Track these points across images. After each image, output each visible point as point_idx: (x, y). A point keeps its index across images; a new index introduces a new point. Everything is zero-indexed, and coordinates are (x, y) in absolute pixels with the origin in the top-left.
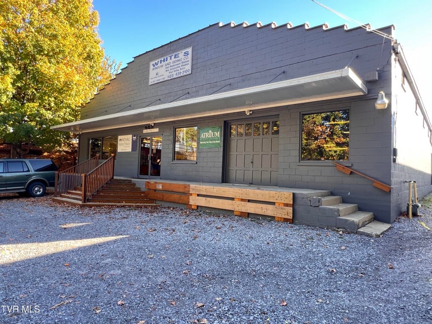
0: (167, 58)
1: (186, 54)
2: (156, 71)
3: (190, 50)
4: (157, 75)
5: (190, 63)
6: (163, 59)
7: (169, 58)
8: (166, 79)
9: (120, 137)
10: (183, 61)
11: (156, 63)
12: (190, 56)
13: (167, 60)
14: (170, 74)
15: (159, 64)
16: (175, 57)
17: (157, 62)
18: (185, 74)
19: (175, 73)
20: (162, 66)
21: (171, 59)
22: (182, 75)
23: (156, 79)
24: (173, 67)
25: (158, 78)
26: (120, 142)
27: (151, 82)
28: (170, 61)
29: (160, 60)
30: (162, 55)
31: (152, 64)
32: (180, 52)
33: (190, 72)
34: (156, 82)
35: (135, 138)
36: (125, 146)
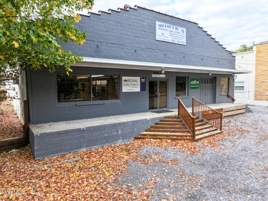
1: (183, 32)
3: (185, 30)
4: (163, 34)
5: (185, 38)
6: (167, 25)
7: (172, 27)
8: (170, 41)
9: (124, 78)
10: (181, 34)
12: (185, 33)
13: (170, 28)
14: (173, 39)
15: (164, 27)
16: (176, 29)
17: (162, 24)
18: (182, 44)
19: (176, 40)
20: (167, 30)
22: (180, 43)
24: (175, 35)
25: (163, 38)
26: (125, 83)
27: (158, 38)
28: (172, 30)
29: (164, 24)
30: (165, 21)
31: (158, 23)
32: (179, 27)
33: (185, 44)
34: (162, 40)
35: (143, 80)
36: (132, 86)
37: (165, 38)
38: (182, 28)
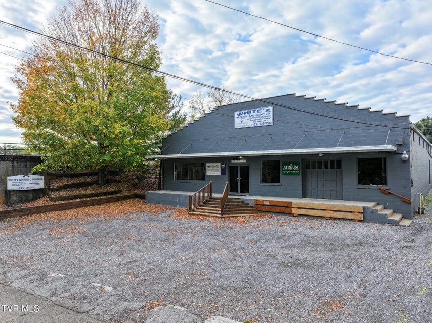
0: (250, 111)
1: (268, 111)
2: (241, 119)
3: (271, 108)
4: (242, 122)
5: (271, 117)
6: (247, 111)
7: (252, 112)
8: (251, 126)
9: (208, 164)
10: (265, 115)
11: (240, 114)
12: (271, 113)
13: (250, 113)
14: (254, 123)
15: (243, 115)
16: (258, 111)
17: (241, 112)
18: (267, 124)
19: (259, 123)
20: (246, 116)
21: (254, 112)
22: (265, 124)
23: (241, 125)
24: (257, 118)
25: (243, 125)
26: (209, 168)
27: (236, 126)
28: (254, 114)
30: (246, 109)
31: (236, 113)
32: (262, 109)
33: (272, 124)
34: (241, 127)
35: (223, 166)
36: (214, 170)
37: (246, 124)
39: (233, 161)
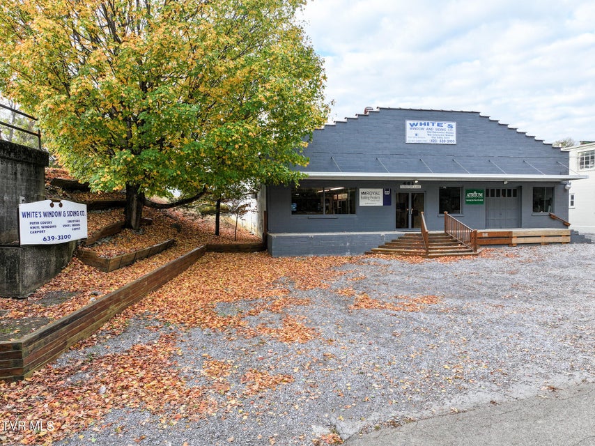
1: (450, 127)
2: (414, 132)
3: (454, 124)
4: (416, 135)
5: (455, 135)
6: (423, 123)
7: (431, 124)
8: (428, 142)
9: (361, 190)
10: (447, 131)
11: (414, 124)
12: (454, 129)
13: (428, 125)
14: (433, 139)
15: (419, 126)
16: (438, 125)
17: (415, 122)
19: (439, 139)
20: (423, 129)
21: (433, 125)
22: (446, 143)
23: (415, 139)
24: (436, 134)
25: (418, 139)
26: (363, 196)
27: (408, 140)
28: (432, 127)
29: (419, 122)
30: (421, 119)
31: (408, 123)
32: (443, 123)
33: (455, 143)
34: (415, 142)
35: (387, 193)
36: (371, 199)
37: (420, 139)
38: (448, 123)
39: (402, 187)
